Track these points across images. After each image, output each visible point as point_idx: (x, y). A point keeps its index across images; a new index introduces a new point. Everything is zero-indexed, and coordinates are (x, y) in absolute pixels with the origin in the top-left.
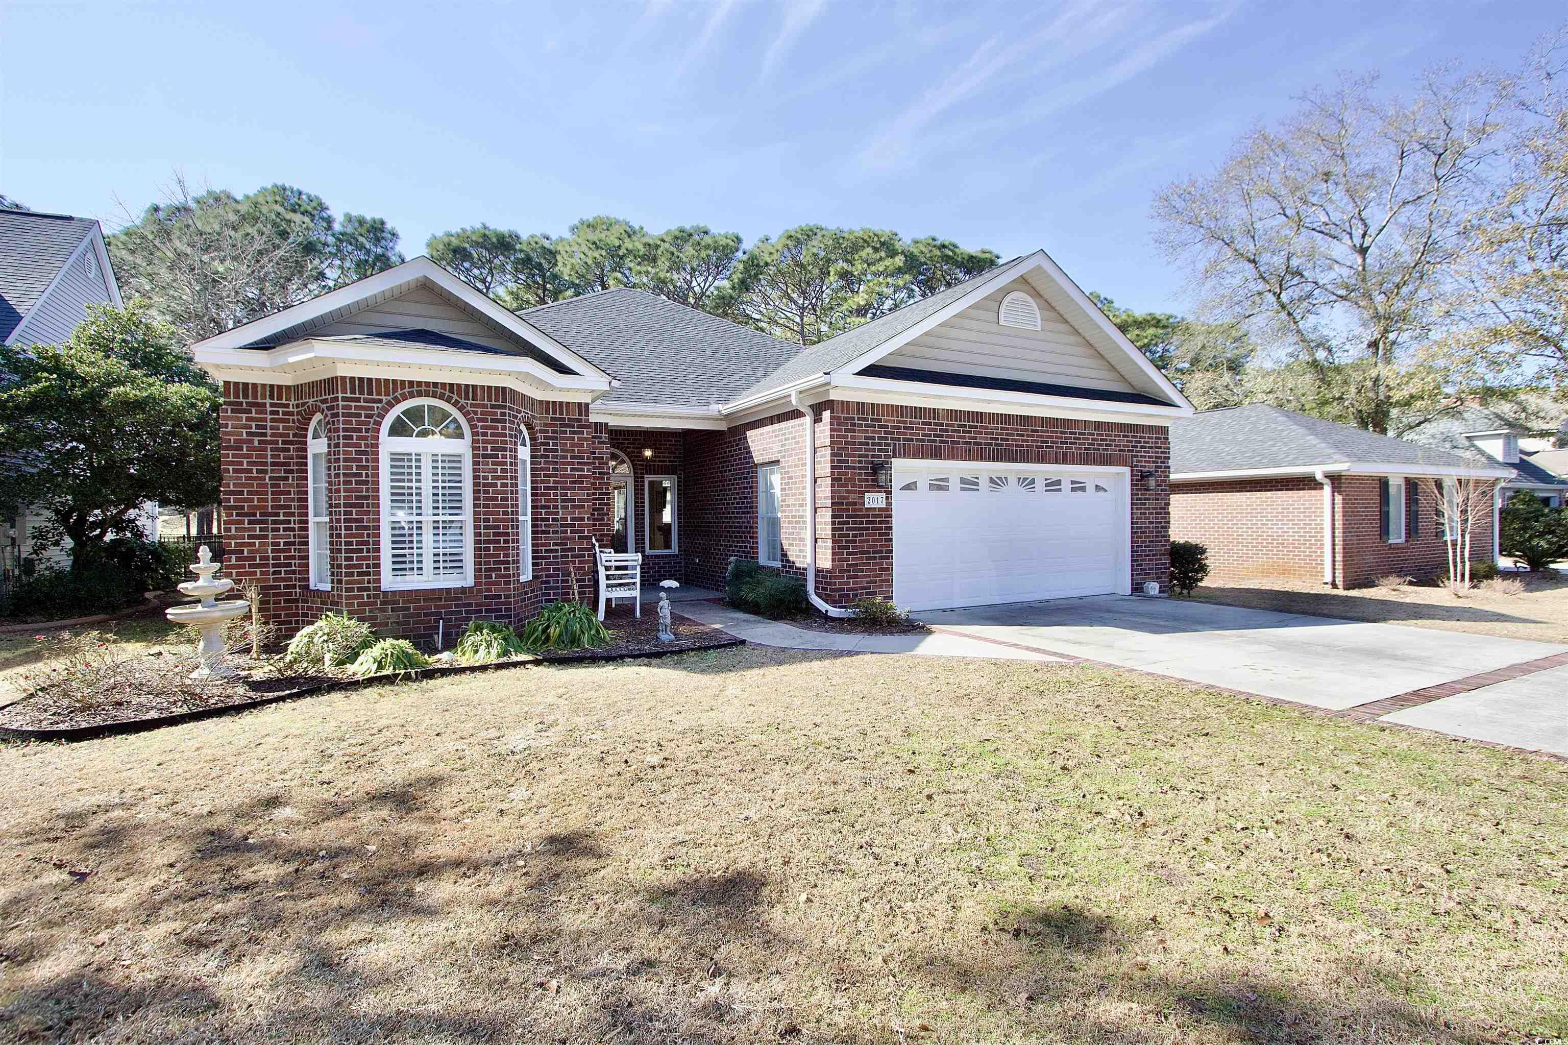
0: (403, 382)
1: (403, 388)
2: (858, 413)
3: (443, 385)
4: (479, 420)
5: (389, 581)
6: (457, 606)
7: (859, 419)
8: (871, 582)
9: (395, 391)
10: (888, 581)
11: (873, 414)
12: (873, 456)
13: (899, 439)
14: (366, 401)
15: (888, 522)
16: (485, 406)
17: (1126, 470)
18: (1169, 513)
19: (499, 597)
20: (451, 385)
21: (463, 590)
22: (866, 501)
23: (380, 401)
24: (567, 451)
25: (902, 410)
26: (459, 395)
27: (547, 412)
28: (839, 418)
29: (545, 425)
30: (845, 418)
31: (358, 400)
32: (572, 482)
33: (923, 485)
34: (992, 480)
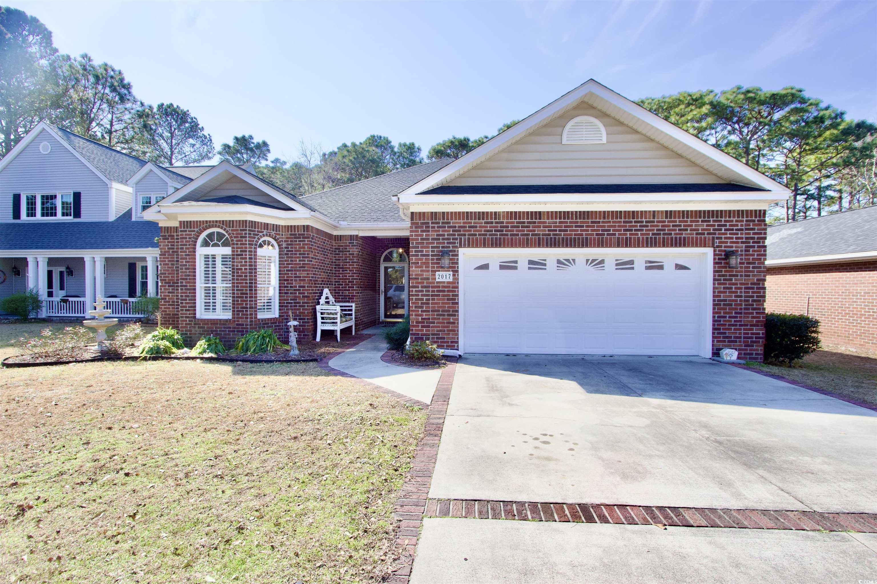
0: (203, 221)
1: (203, 224)
2: (432, 219)
3: (220, 221)
4: (235, 237)
5: (201, 313)
6: (224, 328)
7: (432, 223)
8: (441, 331)
9: (200, 225)
10: (454, 331)
11: (444, 219)
12: (443, 247)
13: (465, 235)
14: (189, 231)
15: (455, 291)
16: (237, 230)
17: (709, 252)
18: (765, 288)
19: (243, 325)
20: (223, 221)
21: (227, 320)
22: (437, 277)
23: (194, 231)
24: (298, 251)
25: (468, 215)
26: (226, 226)
27: (288, 231)
28: (417, 223)
29: (287, 238)
30: (422, 223)
31: (186, 231)
32: (300, 267)
33: (494, 266)
34: (559, 262)
